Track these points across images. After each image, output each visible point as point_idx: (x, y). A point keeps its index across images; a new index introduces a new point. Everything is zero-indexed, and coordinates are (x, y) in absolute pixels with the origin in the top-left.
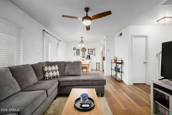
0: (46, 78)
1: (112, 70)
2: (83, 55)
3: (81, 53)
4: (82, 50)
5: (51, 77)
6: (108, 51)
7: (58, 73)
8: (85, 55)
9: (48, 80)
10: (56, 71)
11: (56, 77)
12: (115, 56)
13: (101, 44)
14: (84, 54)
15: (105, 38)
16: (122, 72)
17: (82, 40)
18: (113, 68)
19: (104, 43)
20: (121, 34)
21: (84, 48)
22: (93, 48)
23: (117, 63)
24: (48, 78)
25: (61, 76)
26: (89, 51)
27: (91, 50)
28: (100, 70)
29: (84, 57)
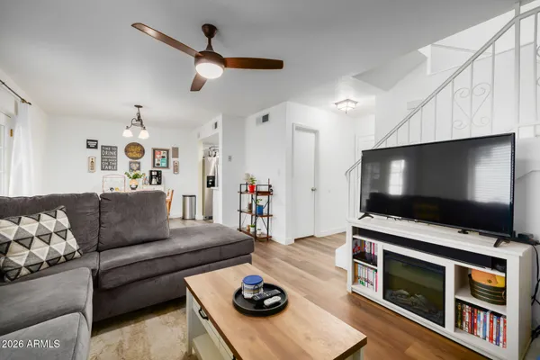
0: (12, 274)
1: (241, 212)
2: (131, 169)
3: (123, 161)
4: (127, 151)
5: (42, 263)
6: (230, 158)
7: (72, 242)
8: (139, 169)
9: (25, 278)
10: (63, 234)
11: (67, 260)
12: (248, 175)
13: (202, 137)
14: (135, 167)
15: (219, 119)
16: (268, 216)
17: (139, 117)
18: (245, 207)
19: (217, 135)
20: (266, 118)
21: (138, 145)
22: (169, 147)
23: (259, 193)
24: (24, 272)
25: (85, 252)
26: (158, 156)
27: (163, 154)
28: (194, 219)
29: (136, 177)
